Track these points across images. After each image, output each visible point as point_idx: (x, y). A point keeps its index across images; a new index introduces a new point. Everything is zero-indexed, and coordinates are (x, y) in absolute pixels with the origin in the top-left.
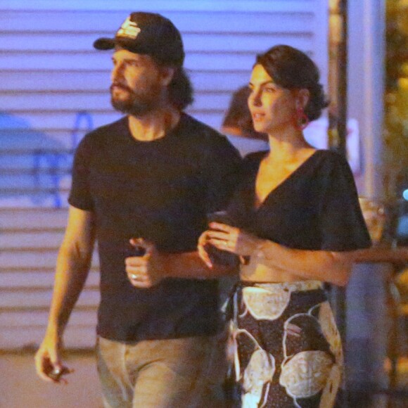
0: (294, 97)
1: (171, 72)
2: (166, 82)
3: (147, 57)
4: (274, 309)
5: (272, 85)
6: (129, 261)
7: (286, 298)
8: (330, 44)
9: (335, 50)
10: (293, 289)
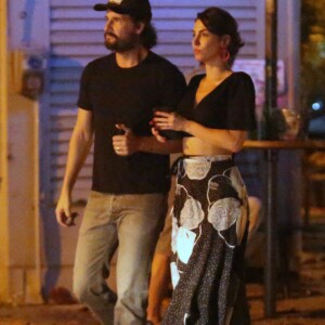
0: (220, 40)
1: (142, 26)
2: (139, 32)
3: (127, 16)
4: (201, 173)
5: (206, 32)
6: (115, 138)
7: (209, 165)
8: (267, 13)
9: (269, 18)
10: (213, 159)
